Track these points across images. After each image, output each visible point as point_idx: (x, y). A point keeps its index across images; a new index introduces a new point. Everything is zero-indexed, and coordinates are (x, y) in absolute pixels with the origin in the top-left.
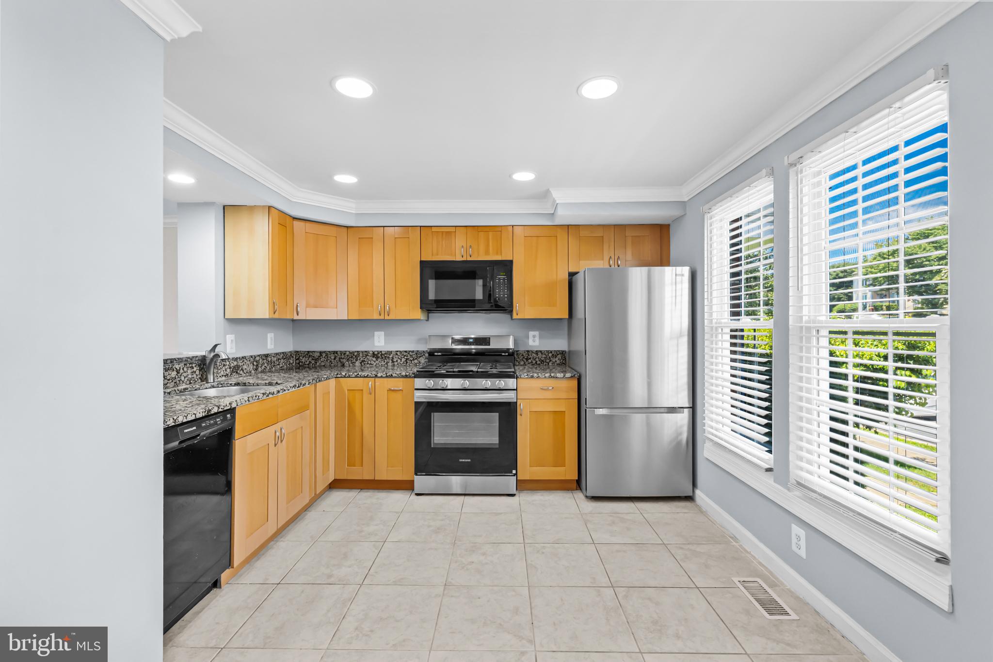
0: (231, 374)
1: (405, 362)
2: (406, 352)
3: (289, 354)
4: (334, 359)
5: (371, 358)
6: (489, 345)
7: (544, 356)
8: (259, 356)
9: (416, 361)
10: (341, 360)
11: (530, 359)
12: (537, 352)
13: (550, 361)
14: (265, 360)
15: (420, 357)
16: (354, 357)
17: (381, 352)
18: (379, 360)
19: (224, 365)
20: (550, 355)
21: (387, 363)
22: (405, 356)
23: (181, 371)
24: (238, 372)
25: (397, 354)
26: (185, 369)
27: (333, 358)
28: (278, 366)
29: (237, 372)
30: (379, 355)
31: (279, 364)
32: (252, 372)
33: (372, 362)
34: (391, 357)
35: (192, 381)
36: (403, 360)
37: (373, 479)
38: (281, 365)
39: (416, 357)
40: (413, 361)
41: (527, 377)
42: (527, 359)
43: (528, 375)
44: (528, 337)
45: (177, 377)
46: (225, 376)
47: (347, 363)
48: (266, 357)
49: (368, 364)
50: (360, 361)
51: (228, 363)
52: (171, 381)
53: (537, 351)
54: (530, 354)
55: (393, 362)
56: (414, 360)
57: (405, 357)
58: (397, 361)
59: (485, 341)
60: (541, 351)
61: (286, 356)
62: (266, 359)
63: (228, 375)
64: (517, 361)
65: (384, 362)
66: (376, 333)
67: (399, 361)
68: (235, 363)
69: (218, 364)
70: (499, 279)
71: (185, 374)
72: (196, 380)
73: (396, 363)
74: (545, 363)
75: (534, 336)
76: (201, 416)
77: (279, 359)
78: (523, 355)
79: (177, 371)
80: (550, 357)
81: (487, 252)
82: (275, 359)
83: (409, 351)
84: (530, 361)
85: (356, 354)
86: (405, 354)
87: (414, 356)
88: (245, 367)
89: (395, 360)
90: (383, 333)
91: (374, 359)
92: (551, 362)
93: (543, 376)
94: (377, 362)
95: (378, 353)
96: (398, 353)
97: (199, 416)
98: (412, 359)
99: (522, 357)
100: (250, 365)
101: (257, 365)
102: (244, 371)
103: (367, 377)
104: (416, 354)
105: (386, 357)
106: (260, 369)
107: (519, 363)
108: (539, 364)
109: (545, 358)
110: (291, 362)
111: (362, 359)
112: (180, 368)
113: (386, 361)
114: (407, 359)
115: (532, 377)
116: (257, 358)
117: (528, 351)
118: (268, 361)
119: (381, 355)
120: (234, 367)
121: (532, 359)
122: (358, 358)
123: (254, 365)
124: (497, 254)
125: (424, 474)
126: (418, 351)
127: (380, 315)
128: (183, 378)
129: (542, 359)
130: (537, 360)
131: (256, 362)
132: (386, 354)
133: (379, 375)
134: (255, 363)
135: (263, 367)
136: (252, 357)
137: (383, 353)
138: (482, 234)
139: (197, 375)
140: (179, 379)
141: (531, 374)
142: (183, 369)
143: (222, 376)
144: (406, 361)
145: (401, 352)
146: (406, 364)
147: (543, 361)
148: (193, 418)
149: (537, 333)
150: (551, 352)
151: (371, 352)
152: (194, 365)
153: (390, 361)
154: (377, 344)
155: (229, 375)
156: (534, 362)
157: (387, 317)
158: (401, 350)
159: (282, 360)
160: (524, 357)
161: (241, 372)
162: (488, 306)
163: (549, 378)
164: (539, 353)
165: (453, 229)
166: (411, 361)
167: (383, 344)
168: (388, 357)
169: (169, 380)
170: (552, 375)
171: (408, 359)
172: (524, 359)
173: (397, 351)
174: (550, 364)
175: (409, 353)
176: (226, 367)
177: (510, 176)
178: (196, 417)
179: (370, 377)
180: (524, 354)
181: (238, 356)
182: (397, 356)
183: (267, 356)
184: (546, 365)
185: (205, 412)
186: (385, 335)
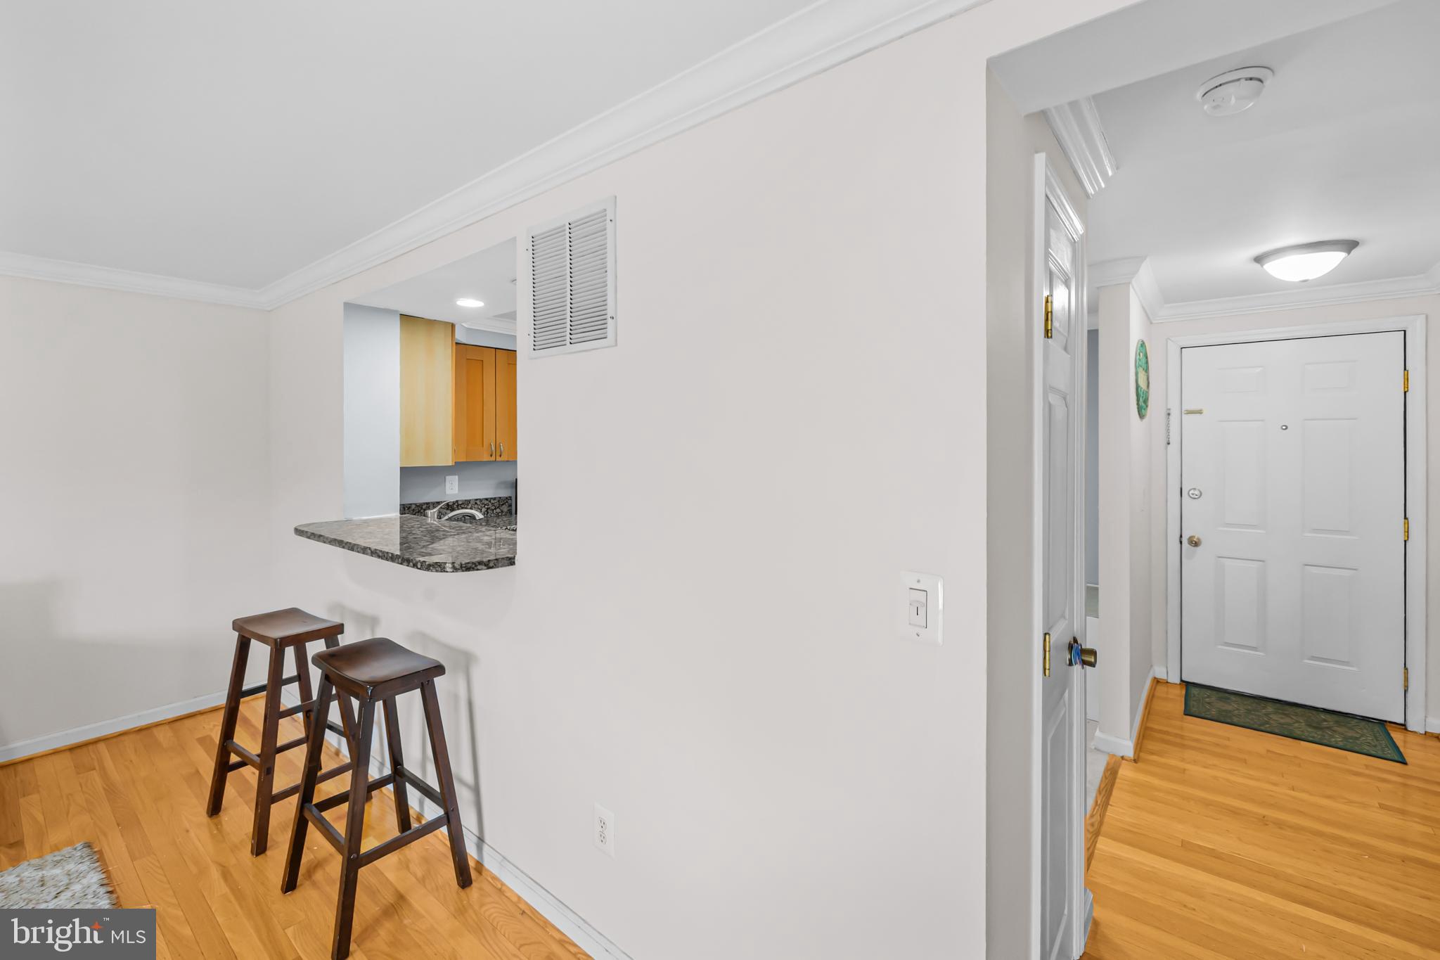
2: (487, 499)
9: (498, 510)
15: (503, 505)
17: (457, 501)
25: (476, 503)
30: (455, 506)
40: (494, 511)
56: (495, 509)
57: (486, 507)
66: (448, 478)
83: (491, 499)
86: (486, 502)
90: (457, 477)
95: (454, 503)
96: (478, 502)
98: (493, 508)
104: (499, 501)
114: (488, 509)
119: (457, 505)
132: (463, 503)
137: (460, 503)
144: (486, 511)
145: (481, 500)
154: (448, 491)
158: (481, 497)
167: (457, 492)
173: (477, 500)
175: (490, 501)
186: (460, 480)
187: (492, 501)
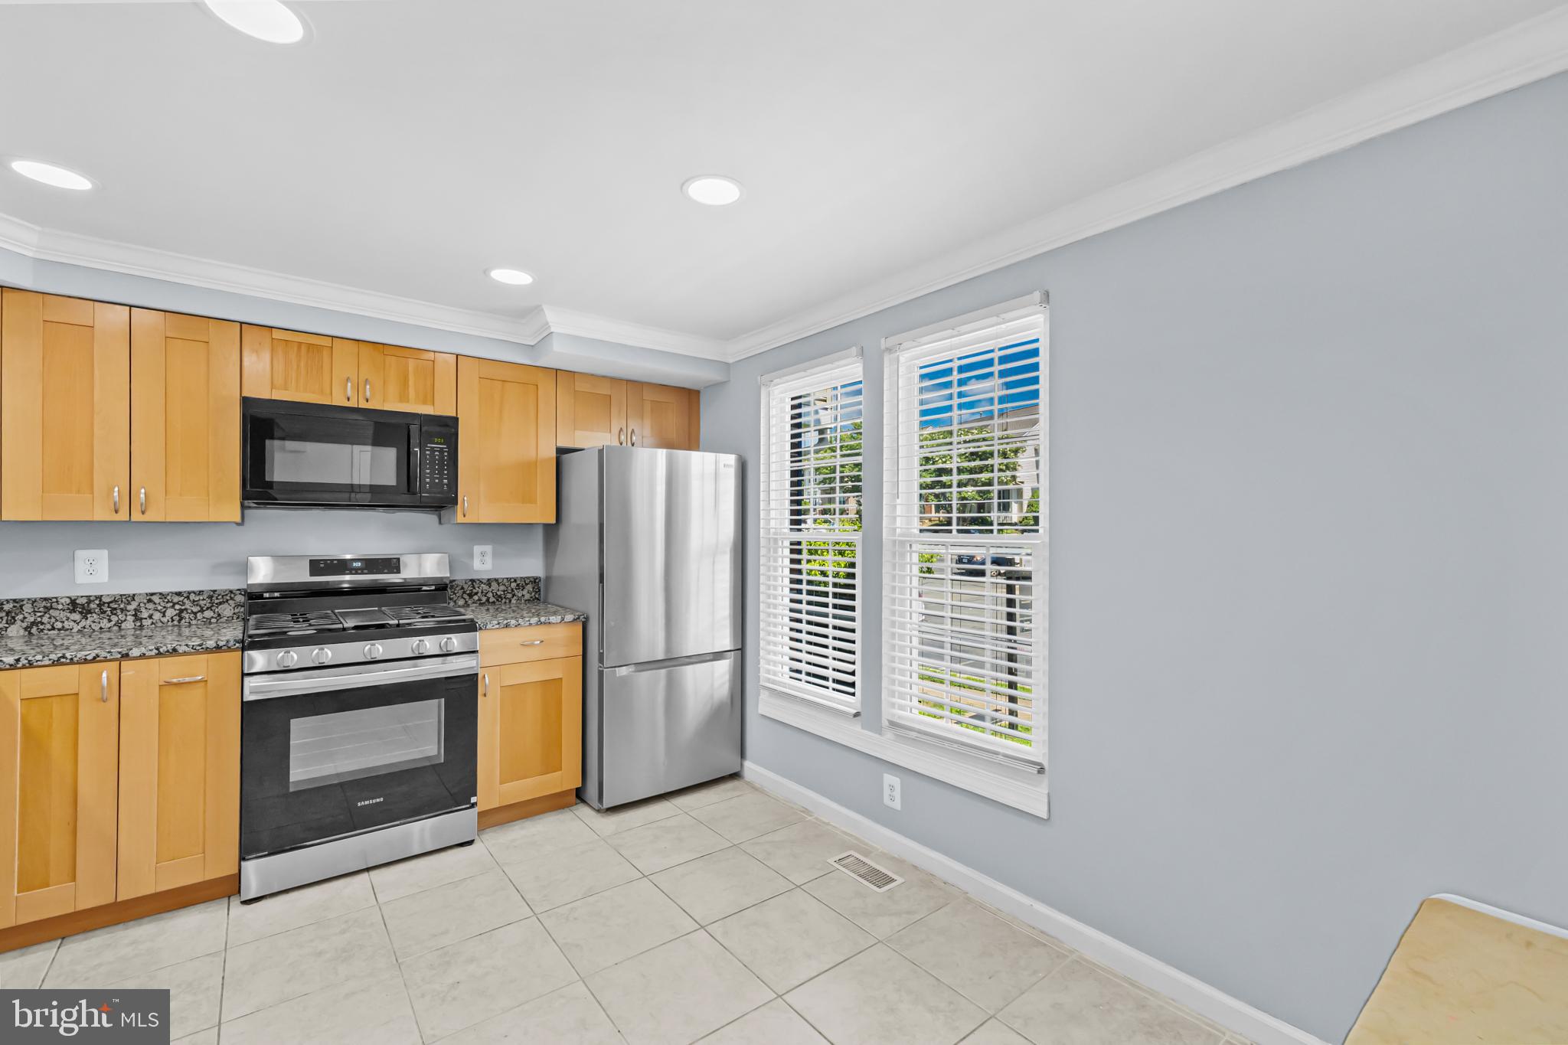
1: (177, 618)
2: (179, 594)
5: (62, 615)
6: (398, 572)
7: (502, 588)
9: (208, 614)
11: (476, 594)
12: (489, 582)
13: (514, 595)
15: (221, 603)
16: (2, 615)
17: (100, 598)
18: (93, 617)
20: (514, 585)
21: (118, 624)
22: (176, 604)
25: (150, 601)
30: (93, 606)
33: (68, 625)
34: (131, 607)
36: (171, 612)
37: (111, 900)
39: (208, 605)
40: (198, 615)
41: (497, 626)
42: (471, 596)
43: (499, 624)
44: (471, 556)
49: (51, 629)
50: (25, 624)
53: (489, 580)
54: (476, 586)
55: (137, 619)
56: (202, 611)
57: (177, 607)
58: (151, 617)
59: (391, 564)
60: (496, 580)
64: (451, 599)
65: (110, 621)
66: (85, 554)
67: (157, 616)
70: (433, 450)
73: (145, 622)
74: (504, 600)
75: (483, 554)
78: (462, 588)
80: (512, 590)
81: (403, 397)
83: (189, 593)
84: (476, 598)
85: (8, 606)
86: (176, 599)
87: (201, 603)
89: (145, 614)
90: (105, 553)
91: (76, 616)
92: (515, 598)
93: (528, 623)
94: (84, 623)
95: (90, 602)
96: (156, 599)
98: (195, 609)
99: (461, 592)
103: (94, 660)
104: (210, 597)
105: (115, 609)
107: (455, 602)
108: (494, 602)
109: (504, 591)
111: (31, 619)
113: (114, 619)
114: (181, 611)
115: (507, 626)
117: (473, 581)
119: (100, 605)
121: (479, 594)
122: (19, 617)
124: (425, 402)
125: (267, 853)
126: (214, 591)
127: (116, 512)
129: (498, 593)
130: (490, 595)
132: (115, 601)
133: (135, 652)
137: (108, 600)
138: (391, 361)
141: (505, 622)
144: (178, 614)
145: (162, 595)
146: (179, 621)
147: (500, 596)
149: (488, 548)
150: (515, 581)
151: (65, 601)
153: (130, 618)
154: (83, 579)
156: (484, 599)
157: (137, 516)
158: (165, 590)
160: (464, 592)
162: (406, 499)
163: (537, 624)
164: (494, 585)
165: (327, 342)
166: (195, 614)
167: (106, 580)
168: (123, 610)
170: (543, 619)
171: (186, 609)
172: (465, 596)
173: (152, 594)
174: (513, 601)
175: (188, 598)
177: (486, 272)
179: (106, 660)
180: (466, 587)
182: (150, 606)
184: (505, 603)
186: (111, 558)
187: (192, 597)
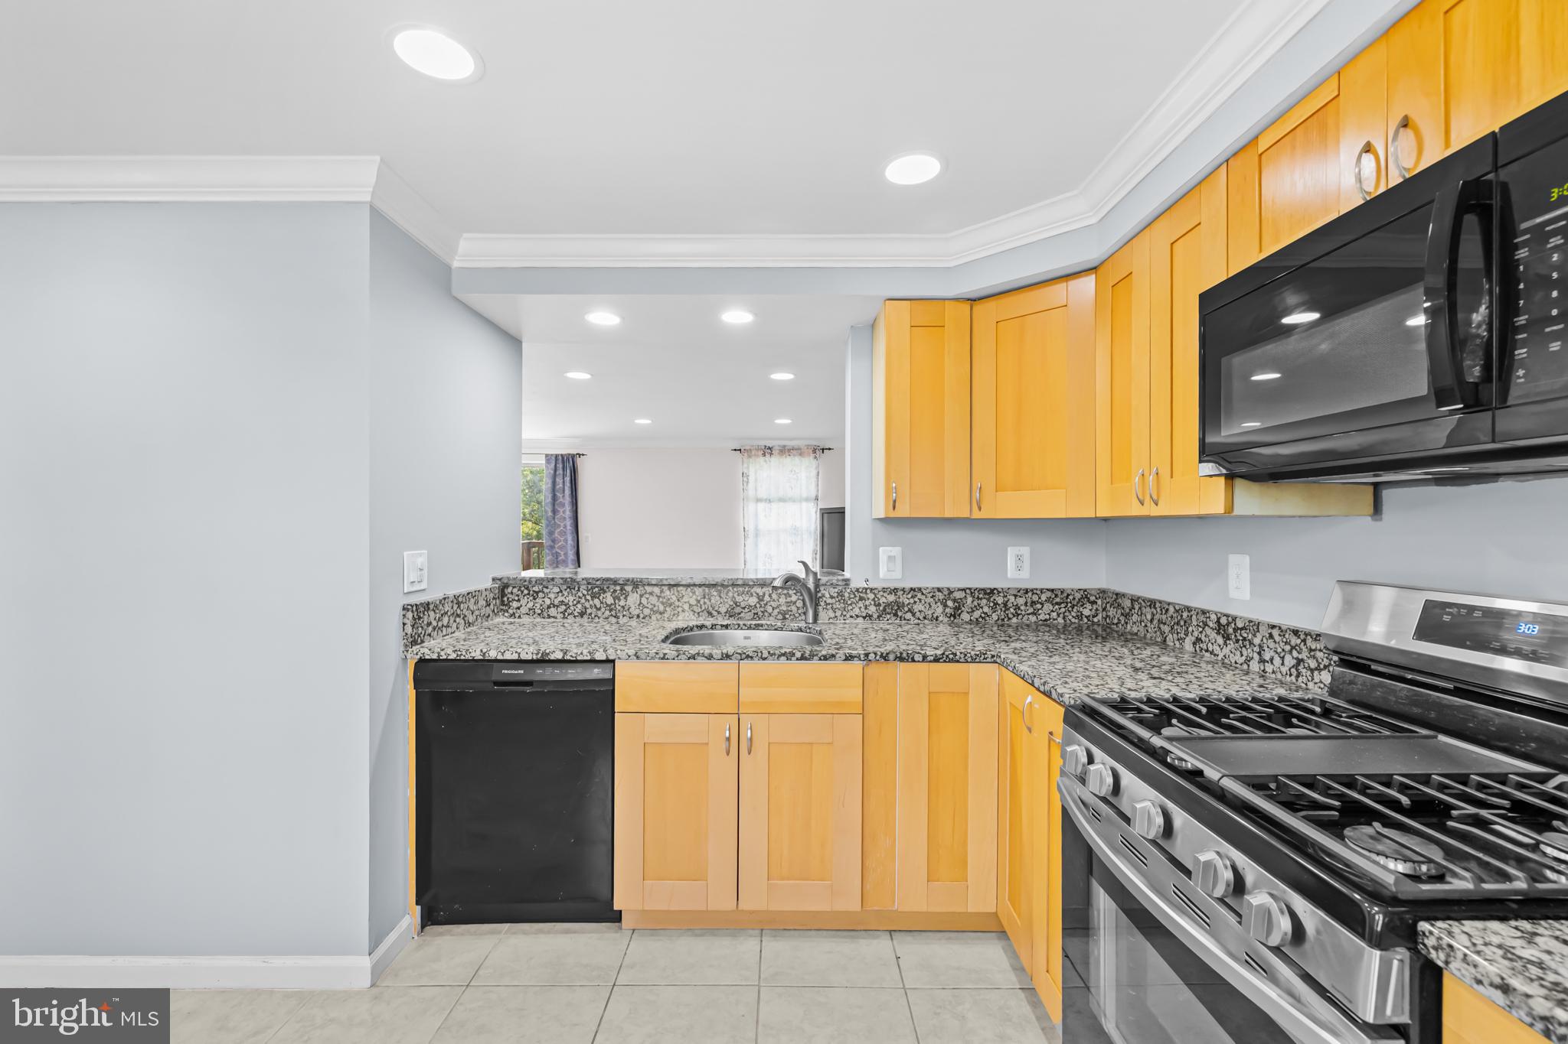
0: (879, 617)
1: (1294, 671)
2: (1296, 632)
3: (1078, 596)
4: (1152, 621)
5: (1213, 635)
8: (964, 590)
10: (1162, 626)
14: (984, 601)
16: (1182, 623)
17: (1234, 619)
18: (1231, 645)
19: (861, 599)
21: (1248, 661)
22: (1293, 648)
23: (767, 598)
24: (900, 614)
25: (1271, 636)
26: (774, 596)
27: (1149, 617)
28: (1033, 619)
29: (896, 615)
30: (1231, 630)
31: (1033, 614)
32: (940, 619)
33: (1217, 649)
34: (1257, 641)
35: (787, 616)
36: (1289, 661)
38: (1042, 617)
40: (1316, 673)
45: (758, 606)
46: (864, 618)
47: (1171, 635)
48: (985, 594)
49: (1207, 651)
50: (1193, 639)
51: (871, 596)
52: (747, 610)
55: (1262, 661)
56: (1318, 669)
57: (1295, 654)
58: (1272, 659)
61: (1059, 597)
62: (988, 600)
63: (870, 616)
65: (1243, 655)
66: (1233, 559)
67: (1277, 661)
68: (891, 598)
69: (846, 595)
71: (774, 604)
72: (797, 615)
73: (1270, 668)
76: (530, 658)
77: (1033, 603)
79: (758, 598)
82: (1021, 601)
83: (1310, 634)
85: (1185, 615)
86: (1295, 641)
87: (1319, 655)
88: (917, 608)
89: (1267, 656)
90: (1247, 559)
91: (1220, 640)
94: (1226, 651)
95: (1228, 624)
96: (1275, 633)
97: (524, 657)
98: (1313, 664)
100: (933, 605)
101: (957, 608)
102: (918, 614)
105: (1244, 639)
106: (965, 617)
110: (1086, 612)
111: (1196, 634)
112: (764, 594)
113: (1245, 652)
114: (1299, 662)
116: (958, 595)
118: (996, 604)
119: (1235, 630)
120: (888, 605)
122: (1190, 629)
123: (945, 606)
127: (1142, 504)
128: (770, 610)
131: (955, 601)
132: (1245, 628)
134: (950, 603)
135: (977, 614)
136: (939, 590)
137: (1240, 625)
139: (798, 608)
140: (762, 610)
142: (770, 596)
143: (857, 616)
145: (1283, 631)
146: (1298, 676)
148: (515, 657)
151: (1213, 617)
152: (791, 592)
153: (1258, 657)
154: (1233, 594)
155: (875, 616)
157: (1155, 511)
158: (1286, 622)
159: (1048, 607)
161: (909, 616)
166: (1312, 671)
167: (1244, 596)
168: (1251, 643)
169: (744, 608)
171: (1302, 660)
173: (1273, 627)
175: (1304, 641)
176: (867, 603)
178: (519, 656)
181: (900, 585)
182: (1271, 643)
183: (990, 593)
185: (537, 654)
186: (1253, 568)
187: (1312, 641)
